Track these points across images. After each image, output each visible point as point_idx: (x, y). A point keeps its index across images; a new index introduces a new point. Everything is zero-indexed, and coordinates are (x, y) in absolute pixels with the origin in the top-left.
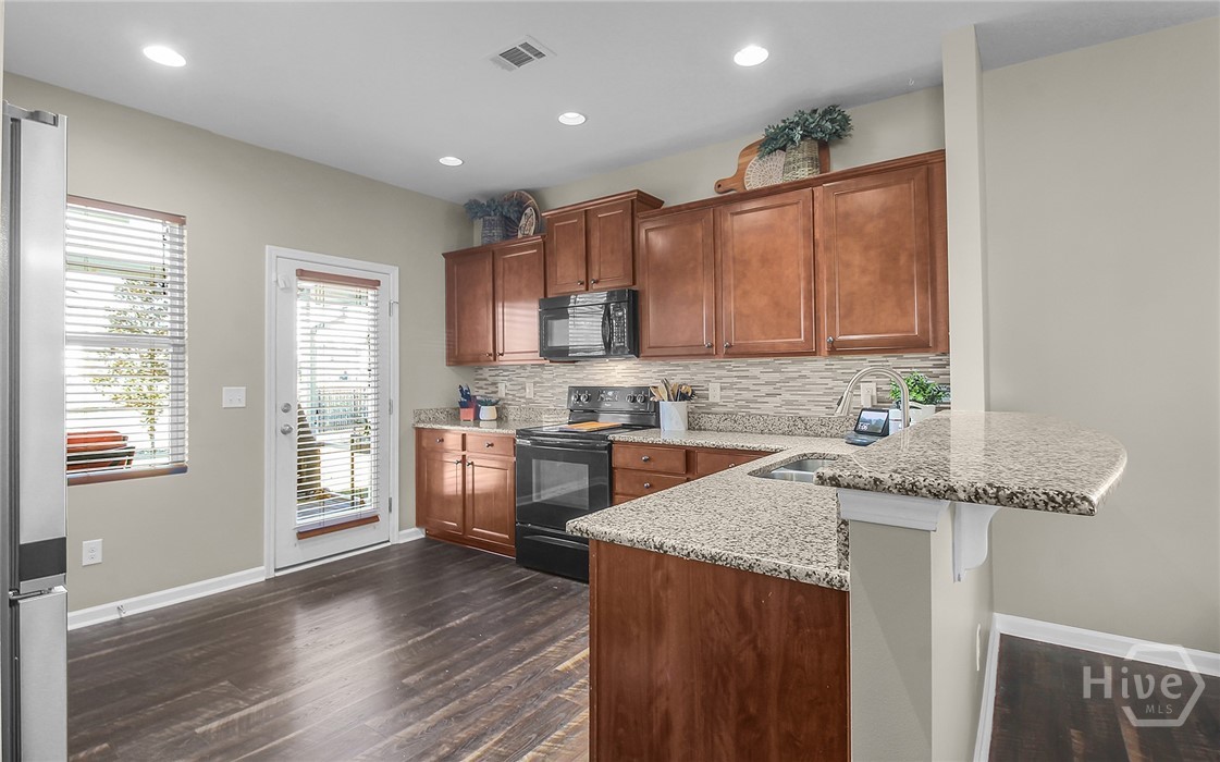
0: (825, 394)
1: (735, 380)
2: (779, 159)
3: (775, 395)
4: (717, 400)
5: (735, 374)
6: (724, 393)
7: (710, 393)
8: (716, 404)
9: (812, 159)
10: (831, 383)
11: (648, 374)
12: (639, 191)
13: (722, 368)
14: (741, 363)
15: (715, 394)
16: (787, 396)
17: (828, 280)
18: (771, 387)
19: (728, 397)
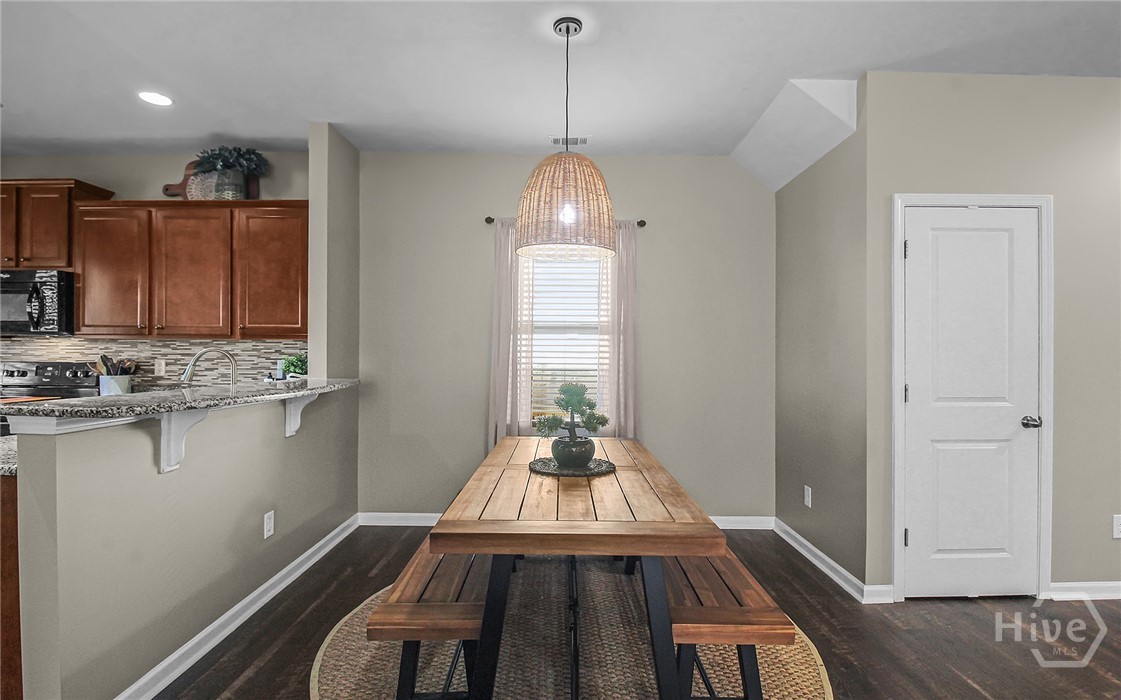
0: (252, 368)
1: (179, 357)
2: (213, 179)
3: (212, 370)
4: (162, 374)
5: (179, 352)
6: (169, 368)
7: (156, 368)
8: (161, 378)
9: (236, 185)
10: (256, 360)
11: (95, 351)
12: (76, 181)
13: (168, 346)
14: (183, 342)
15: (160, 368)
16: (222, 370)
17: (241, 281)
18: (209, 363)
19: (172, 371)
